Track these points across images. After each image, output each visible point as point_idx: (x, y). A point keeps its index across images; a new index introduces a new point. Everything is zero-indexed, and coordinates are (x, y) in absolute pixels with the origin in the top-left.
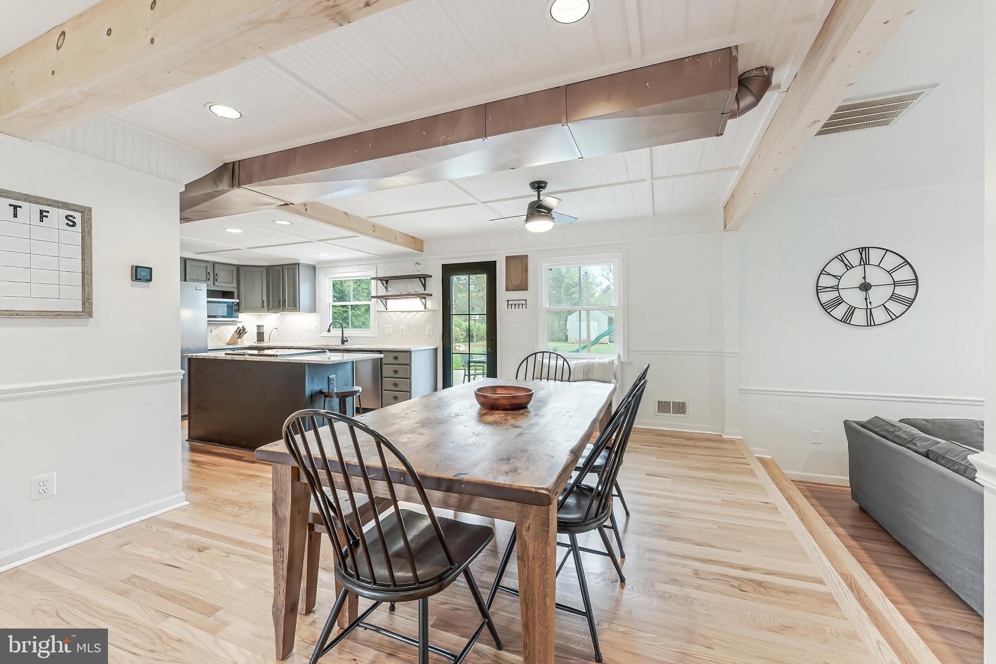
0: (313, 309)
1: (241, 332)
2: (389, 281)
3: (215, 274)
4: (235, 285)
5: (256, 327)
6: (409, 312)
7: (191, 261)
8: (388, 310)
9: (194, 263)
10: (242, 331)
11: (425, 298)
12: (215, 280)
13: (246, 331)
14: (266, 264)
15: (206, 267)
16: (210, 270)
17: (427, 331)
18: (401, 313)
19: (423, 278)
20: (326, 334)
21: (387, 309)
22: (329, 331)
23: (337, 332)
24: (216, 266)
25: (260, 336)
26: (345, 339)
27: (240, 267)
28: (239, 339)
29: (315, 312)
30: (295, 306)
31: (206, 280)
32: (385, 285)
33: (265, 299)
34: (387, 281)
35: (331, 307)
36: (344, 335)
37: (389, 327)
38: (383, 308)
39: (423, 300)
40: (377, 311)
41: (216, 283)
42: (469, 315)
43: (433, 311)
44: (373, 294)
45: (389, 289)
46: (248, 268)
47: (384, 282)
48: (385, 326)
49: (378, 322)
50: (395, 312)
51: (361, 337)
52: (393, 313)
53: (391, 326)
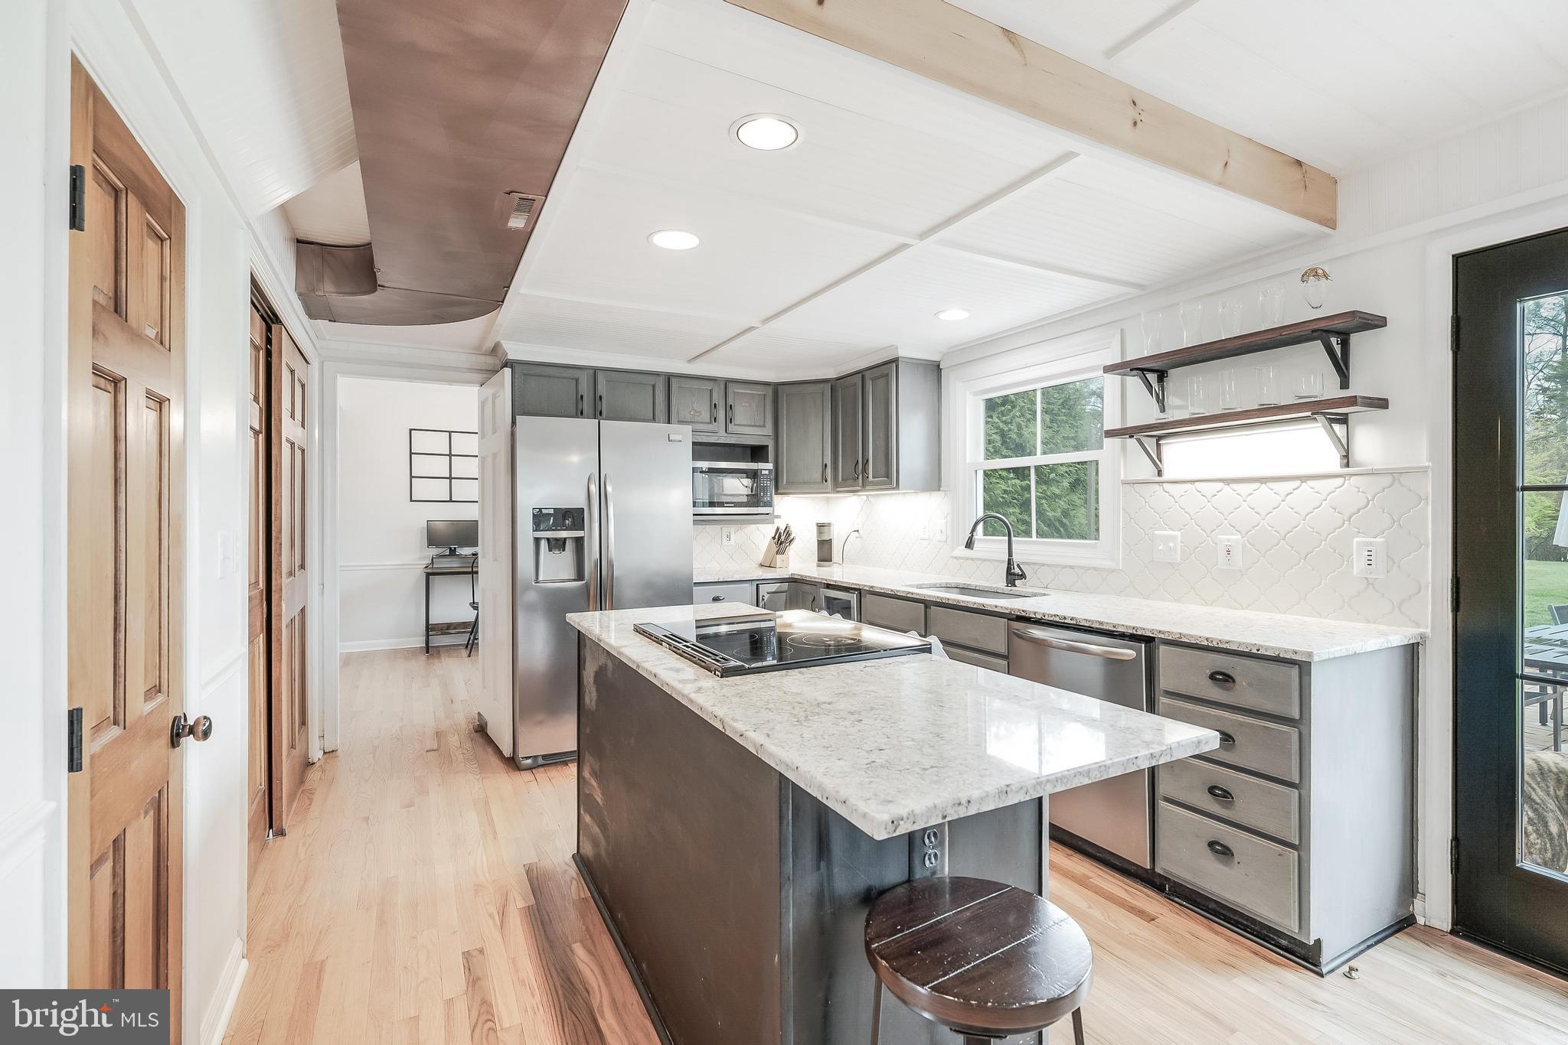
0: (934, 481)
1: (782, 540)
2: (1171, 371)
3: (728, 408)
4: (769, 430)
5: (815, 528)
6: (1263, 480)
7: (682, 379)
8: (1166, 476)
9: (687, 384)
10: (783, 538)
11: (1343, 420)
12: (729, 420)
13: (792, 537)
14: (831, 374)
15: (711, 391)
16: (718, 398)
17: (1358, 565)
18: (1221, 485)
19: (1337, 333)
20: (961, 550)
21: (1160, 473)
22: (969, 544)
23: (992, 547)
24: (732, 388)
25: (825, 551)
26: (1017, 570)
27: (780, 387)
28: (778, 556)
29: (939, 490)
30: (888, 475)
31: (711, 422)
32: (1155, 385)
33: (828, 461)
34: (1162, 375)
35: (981, 475)
36: (1016, 558)
37: (1173, 538)
38: (1147, 470)
39: (1337, 427)
40: (1125, 483)
41: (731, 427)
43: (1395, 475)
44: (1111, 422)
45: (1171, 400)
46: (794, 389)
47: (1152, 377)
48: (1156, 532)
49: (1131, 519)
50: (1197, 483)
51: (1066, 567)
52: (1188, 486)
53: (1178, 533)
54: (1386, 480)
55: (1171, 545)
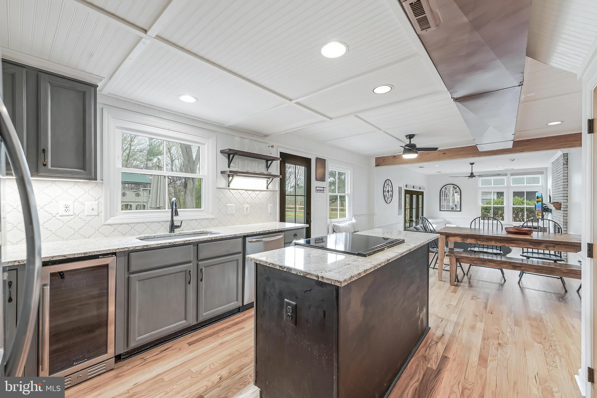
6: (253, 191)
17: (269, 209)
18: (245, 191)
21: (229, 186)
37: (232, 206)
38: (225, 185)
40: (217, 188)
42: (295, 195)
43: (274, 191)
45: (232, 165)
48: (228, 204)
49: (219, 200)
50: (239, 190)
51: (193, 220)
52: (236, 191)
53: (234, 205)
54: (273, 192)
55: (233, 208)
